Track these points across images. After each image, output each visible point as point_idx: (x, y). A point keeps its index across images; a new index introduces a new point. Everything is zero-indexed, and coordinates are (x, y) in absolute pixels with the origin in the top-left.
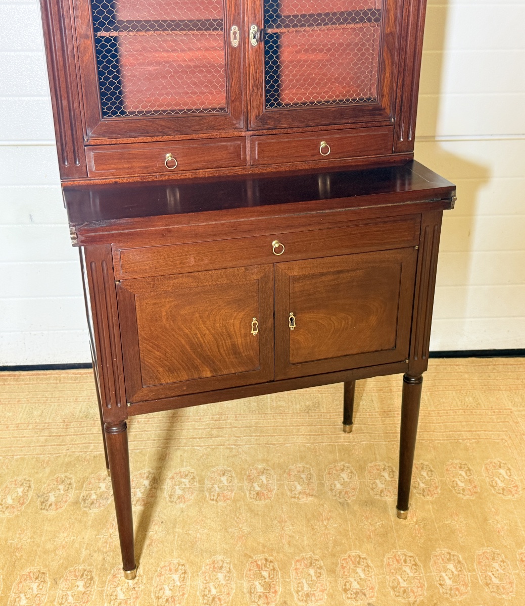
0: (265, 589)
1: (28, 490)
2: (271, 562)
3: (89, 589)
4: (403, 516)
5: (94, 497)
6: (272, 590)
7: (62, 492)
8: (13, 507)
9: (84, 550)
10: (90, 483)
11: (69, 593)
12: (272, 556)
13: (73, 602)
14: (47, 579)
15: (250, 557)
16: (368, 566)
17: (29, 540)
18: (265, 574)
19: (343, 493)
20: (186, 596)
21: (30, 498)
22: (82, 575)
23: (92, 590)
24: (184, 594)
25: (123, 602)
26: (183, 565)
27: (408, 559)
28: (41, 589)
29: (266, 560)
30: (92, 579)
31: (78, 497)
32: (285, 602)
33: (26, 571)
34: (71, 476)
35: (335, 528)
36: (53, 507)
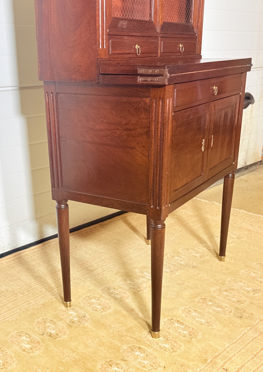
0: (221, 308)
1: (29, 336)
2: (205, 298)
3: (146, 352)
4: (223, 260)
5: (76, 319)
6: (224, 307)
7: (53, 326)
8: (35, 347)
9: (113, 341)
10: (63, 315)
11: (139, 360)
12: (202, 296)
13: (149, 362)
14: (117, 362)
15: (194, 301)
16: (240, 281)
17: (74, 354)
18: (210, 303)
19: (188, 264)
20: (195, 328)
21: (38, 338)
22: (132, 350)
23: (149, 352)
24: (193, 329)
25: (172, 347)
26: (172, 319)
27: (249, 272)
28: (122, 368)
29: (202, 299)
30: (140, 348)
31: (67, 323)
32: (236, 308)
33: (99, 367)
34: (45, 318)
35: (206, 275)
36: (60, 334)
